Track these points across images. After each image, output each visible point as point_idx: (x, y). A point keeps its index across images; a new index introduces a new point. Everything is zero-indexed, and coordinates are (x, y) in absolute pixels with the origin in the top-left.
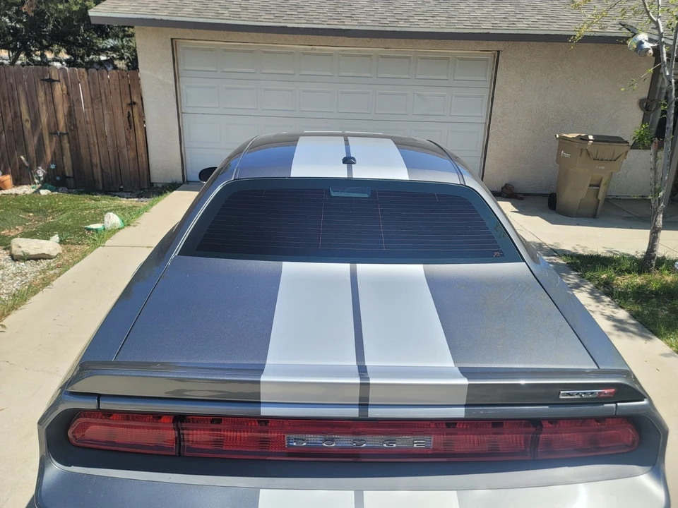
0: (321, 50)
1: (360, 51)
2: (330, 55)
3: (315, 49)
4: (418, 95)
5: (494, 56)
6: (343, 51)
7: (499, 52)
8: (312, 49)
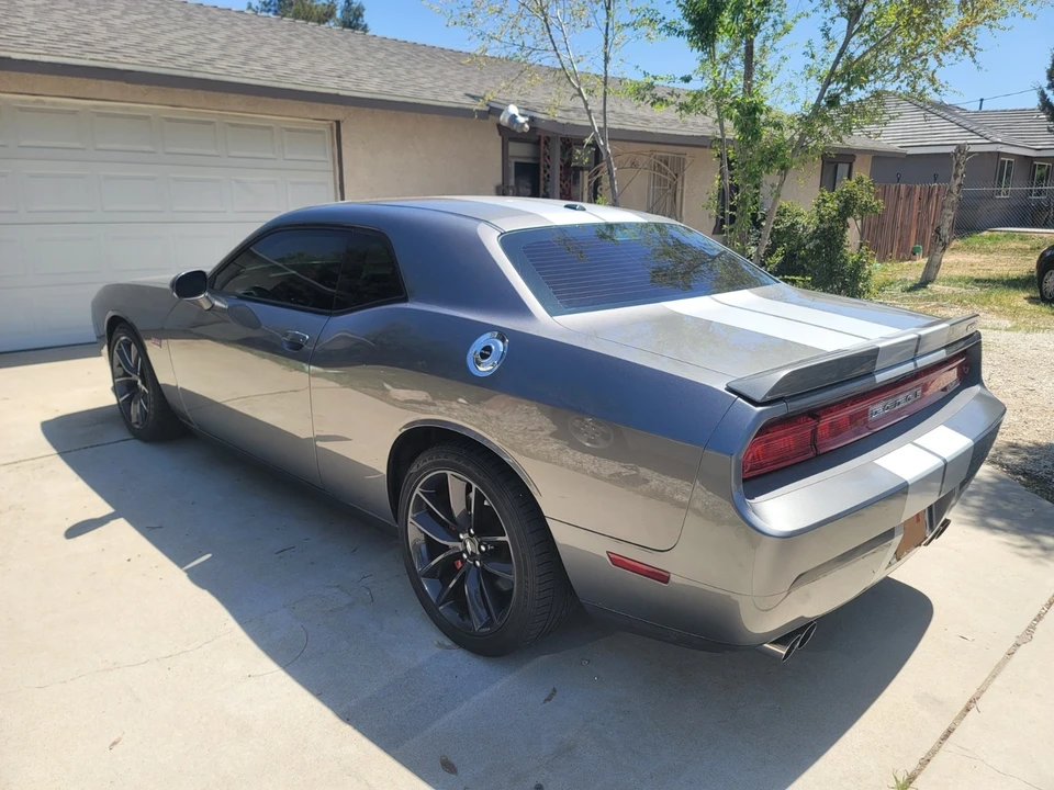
0: (54, 104)
1: (127, 109)
2: (74, 112)
3: (43, 102)
4: (238, 182)
5: (332, 128)
6: (97, 107)
7: (338, 123)
8: (37, 101)
